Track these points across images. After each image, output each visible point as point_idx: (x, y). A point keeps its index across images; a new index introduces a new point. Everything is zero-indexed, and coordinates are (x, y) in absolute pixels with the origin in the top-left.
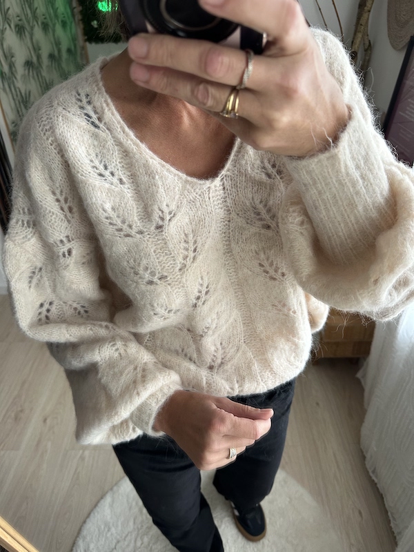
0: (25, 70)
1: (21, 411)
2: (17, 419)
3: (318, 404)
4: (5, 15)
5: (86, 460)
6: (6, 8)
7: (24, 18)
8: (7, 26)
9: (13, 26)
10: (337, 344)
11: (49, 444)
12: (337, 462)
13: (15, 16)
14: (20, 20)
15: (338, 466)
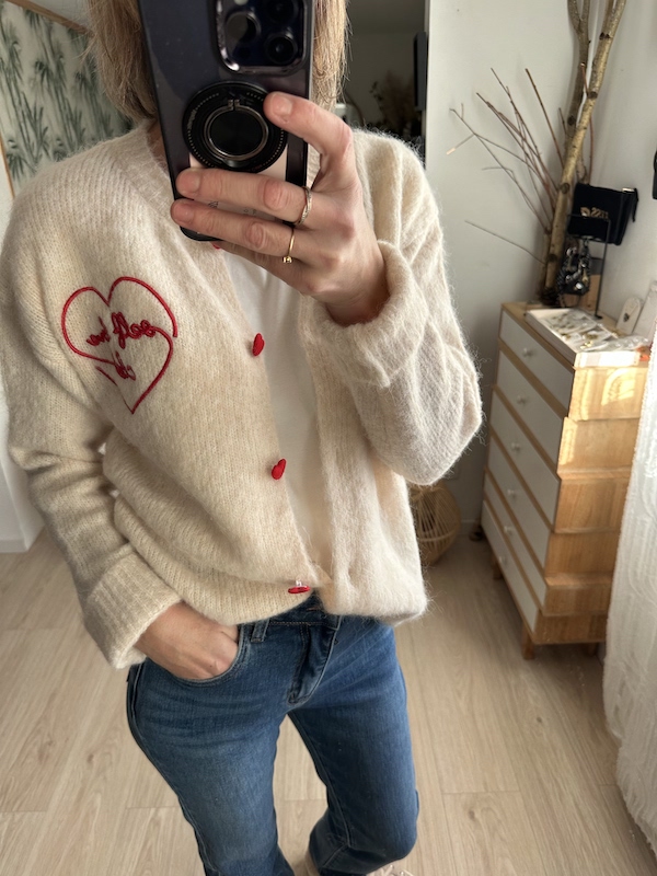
1: (50, 743)
2: (42, 756)
3: (539, 720)
4: (42, 137)
5: (162, 824)
6: (43, 128)
7: (66, 143)
8: (43, 152)
9: (50, 152)
10: (565, 620)
11: (99, 800)
12: (582, 818)
13: (54, 139)
14: (61, 145)
15: (586, 826)
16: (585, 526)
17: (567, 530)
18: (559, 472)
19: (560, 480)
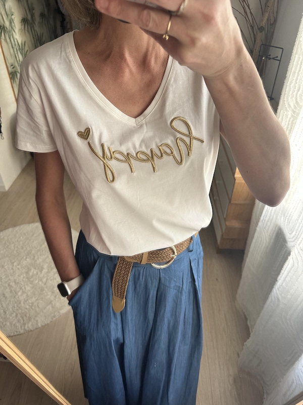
0: (22, 25)
10: (233, 240)
17: (236, 202)
18: (236, 176)
19: (235, 179)
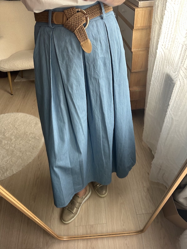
16: (141, 69)
17: (135, 71)
18: (132, 50)
19: (132, 52)
